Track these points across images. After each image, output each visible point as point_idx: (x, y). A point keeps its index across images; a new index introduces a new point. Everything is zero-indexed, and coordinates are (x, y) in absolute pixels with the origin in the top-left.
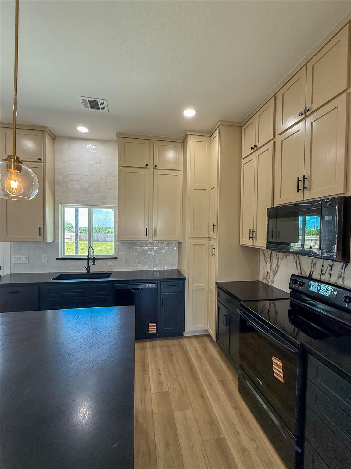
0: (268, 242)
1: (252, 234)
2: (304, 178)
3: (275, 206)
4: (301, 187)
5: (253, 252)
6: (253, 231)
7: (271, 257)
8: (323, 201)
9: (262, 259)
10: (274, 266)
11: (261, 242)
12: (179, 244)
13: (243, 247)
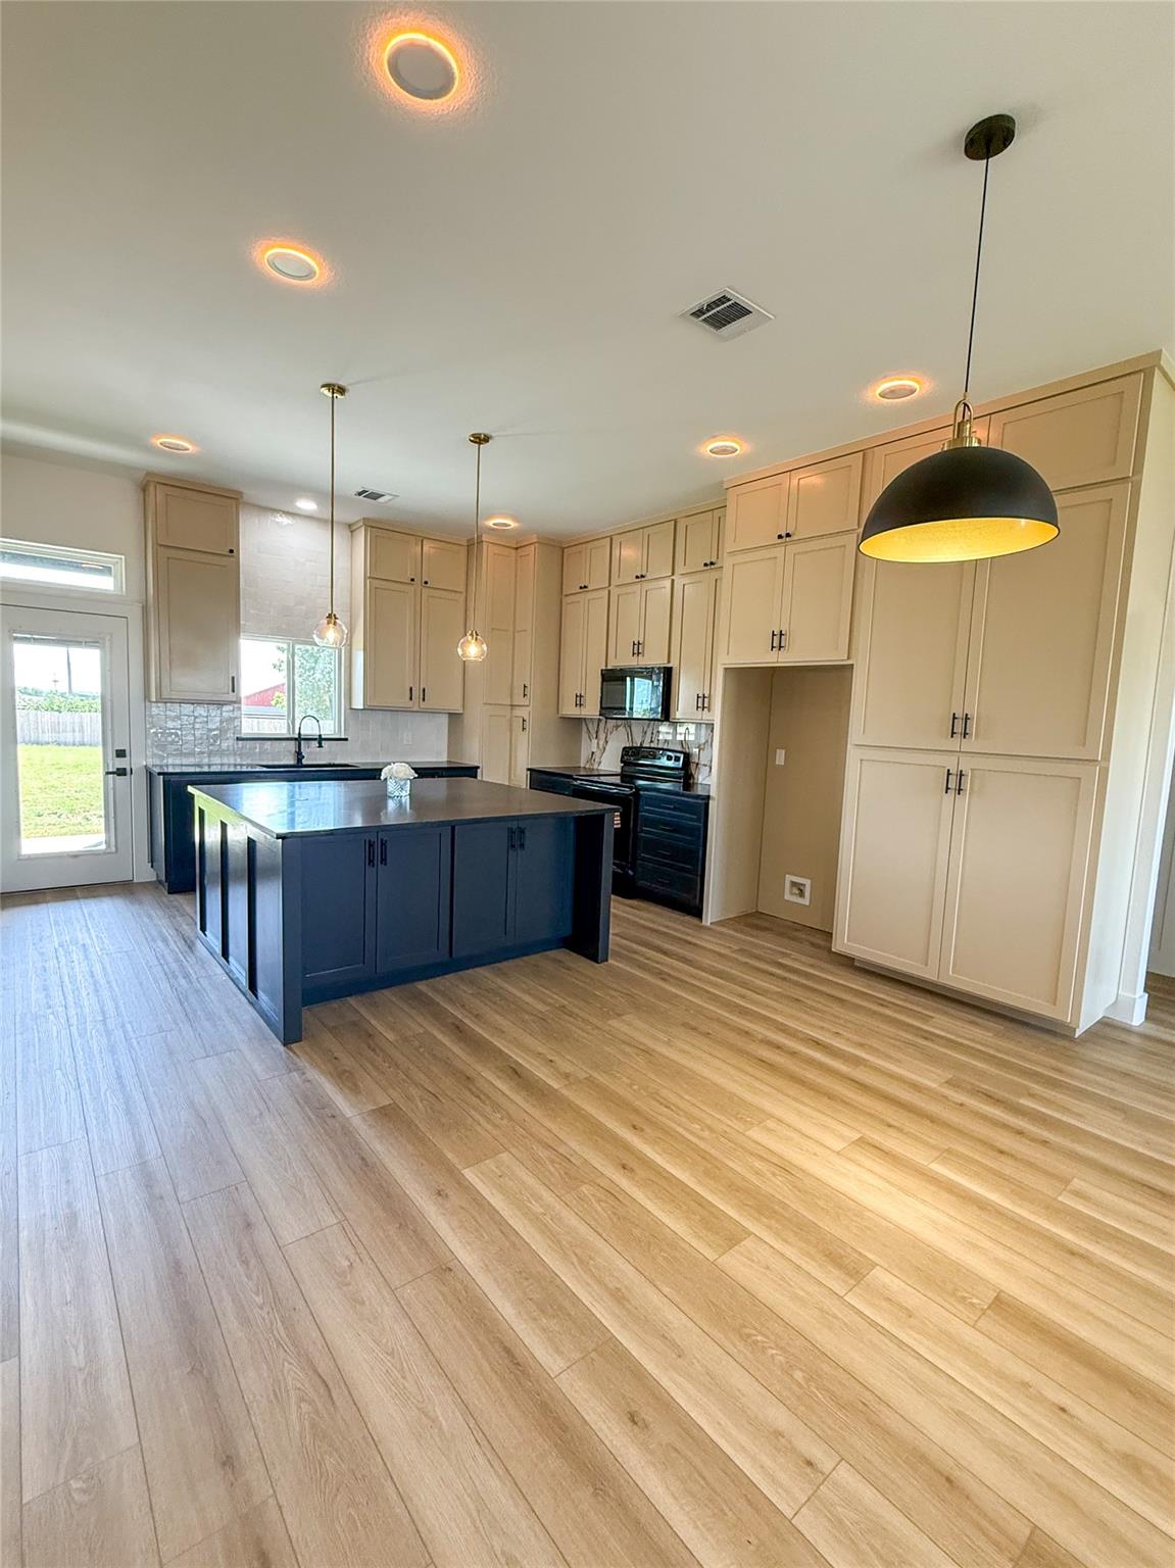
0: (601, 708)
1: (579, 700)
2: (639, 643)
3: (609, 668)
4: (636, 651)
5: (575, 724)
6: (581, 696)
7: (597, 732)
8: (653, 668)
9: (584, 735)
10: (601, 743)
11: (592, 709)
12: (455, 718)
13: (564, 718)
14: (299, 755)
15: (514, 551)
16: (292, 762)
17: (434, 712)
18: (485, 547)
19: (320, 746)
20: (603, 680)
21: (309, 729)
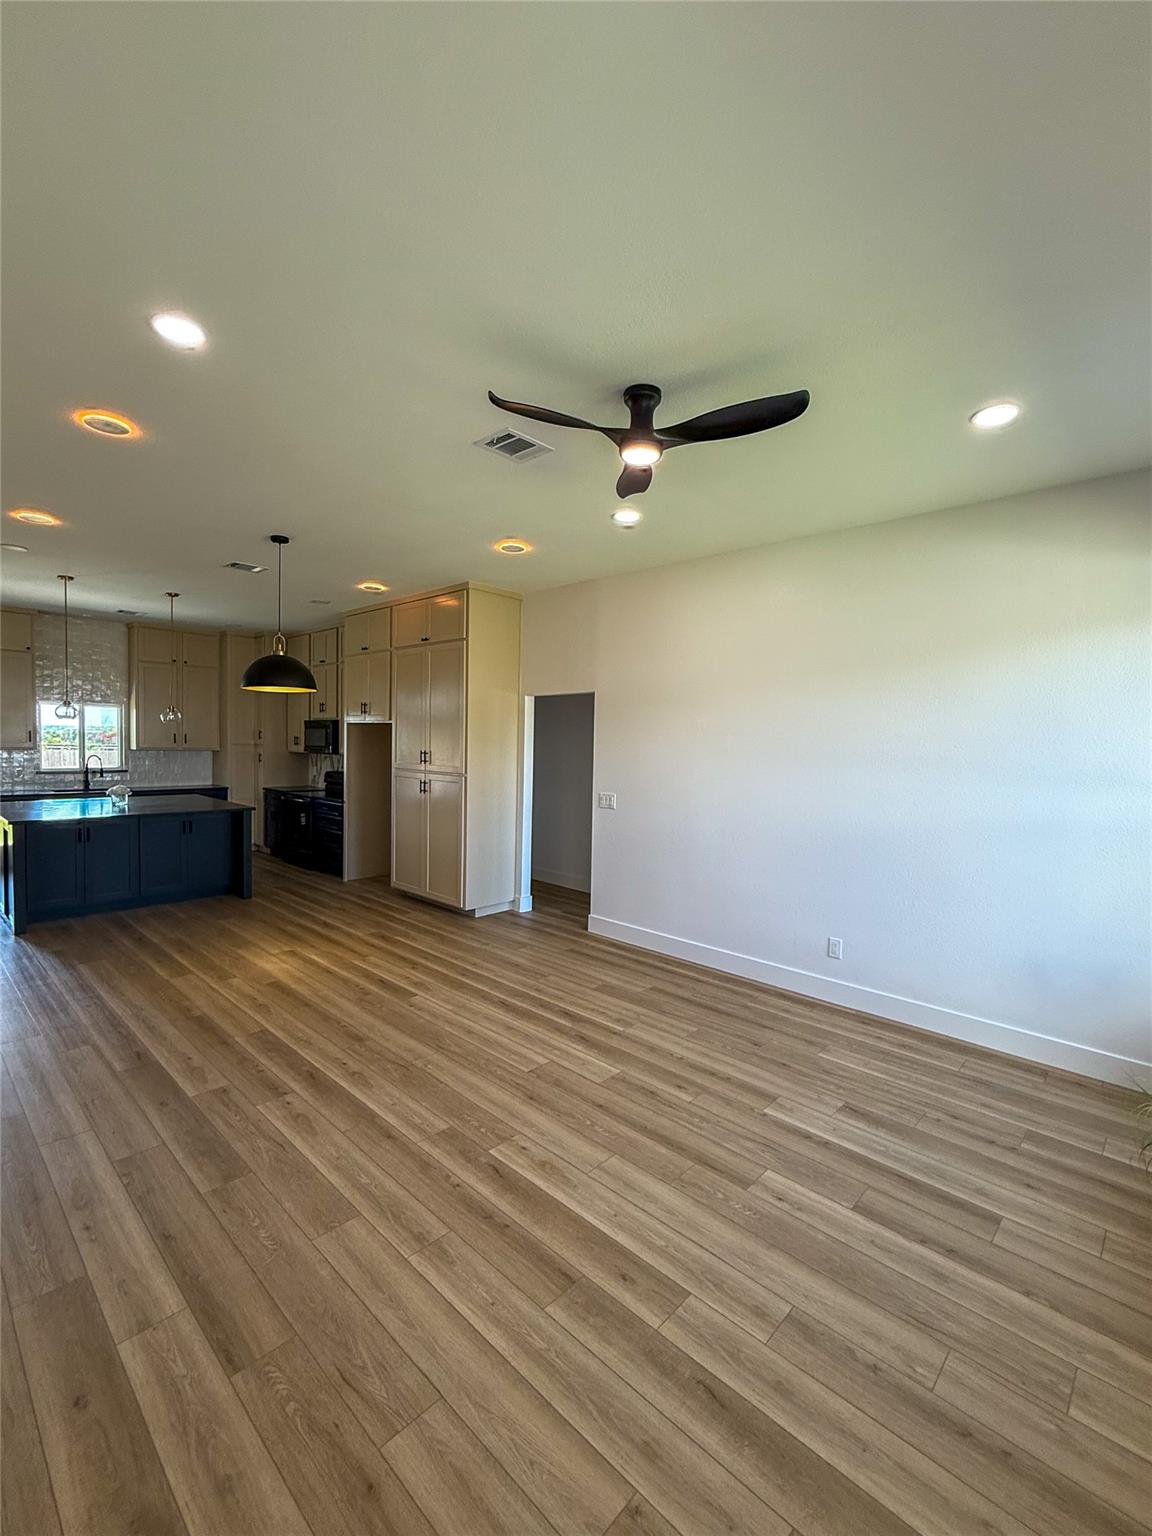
1: (296, 741)
3: (311, 719)
5: (302, 757)
7: (316, 762)
9: (311, 764)
10: (318, 769)
12: (215, 753)
13: (291, 753)
14: (86, 783)
15: (253, 640)
16: (82, 788)
17: (198, 750)
18: (229, 640)
19: (102, 776)
20: (306, 728)
21: (93, 764)
